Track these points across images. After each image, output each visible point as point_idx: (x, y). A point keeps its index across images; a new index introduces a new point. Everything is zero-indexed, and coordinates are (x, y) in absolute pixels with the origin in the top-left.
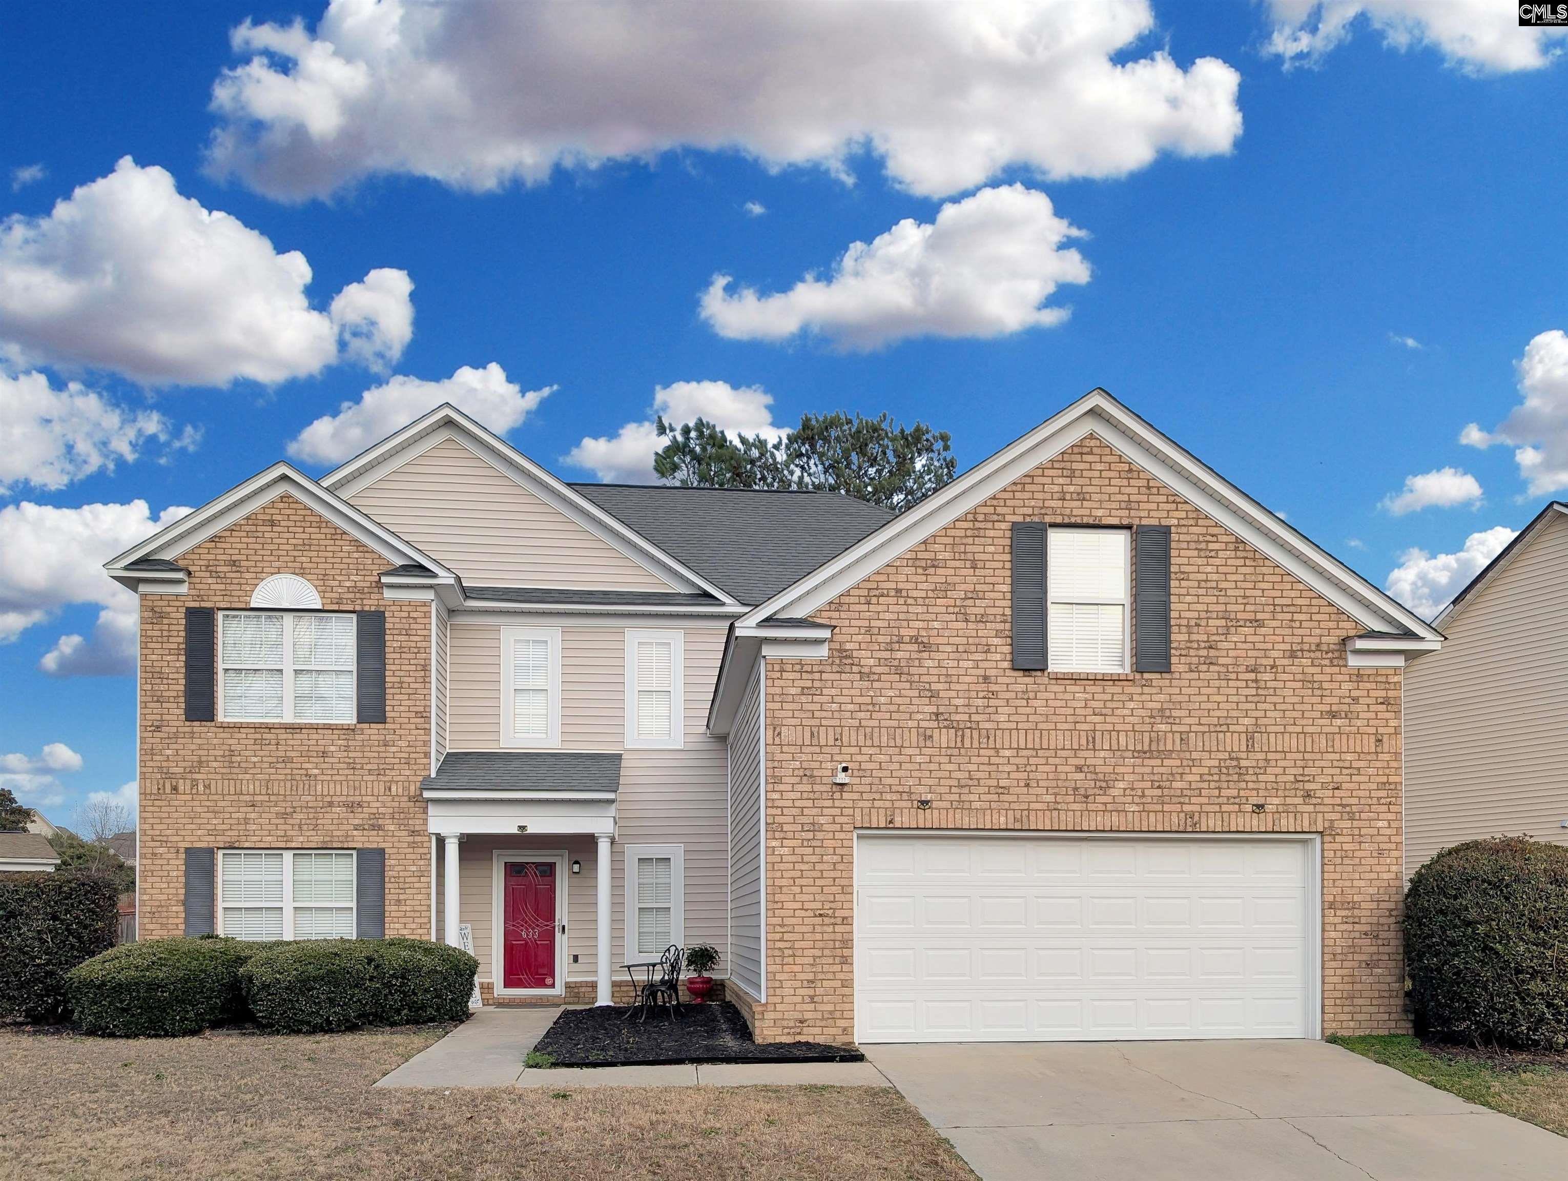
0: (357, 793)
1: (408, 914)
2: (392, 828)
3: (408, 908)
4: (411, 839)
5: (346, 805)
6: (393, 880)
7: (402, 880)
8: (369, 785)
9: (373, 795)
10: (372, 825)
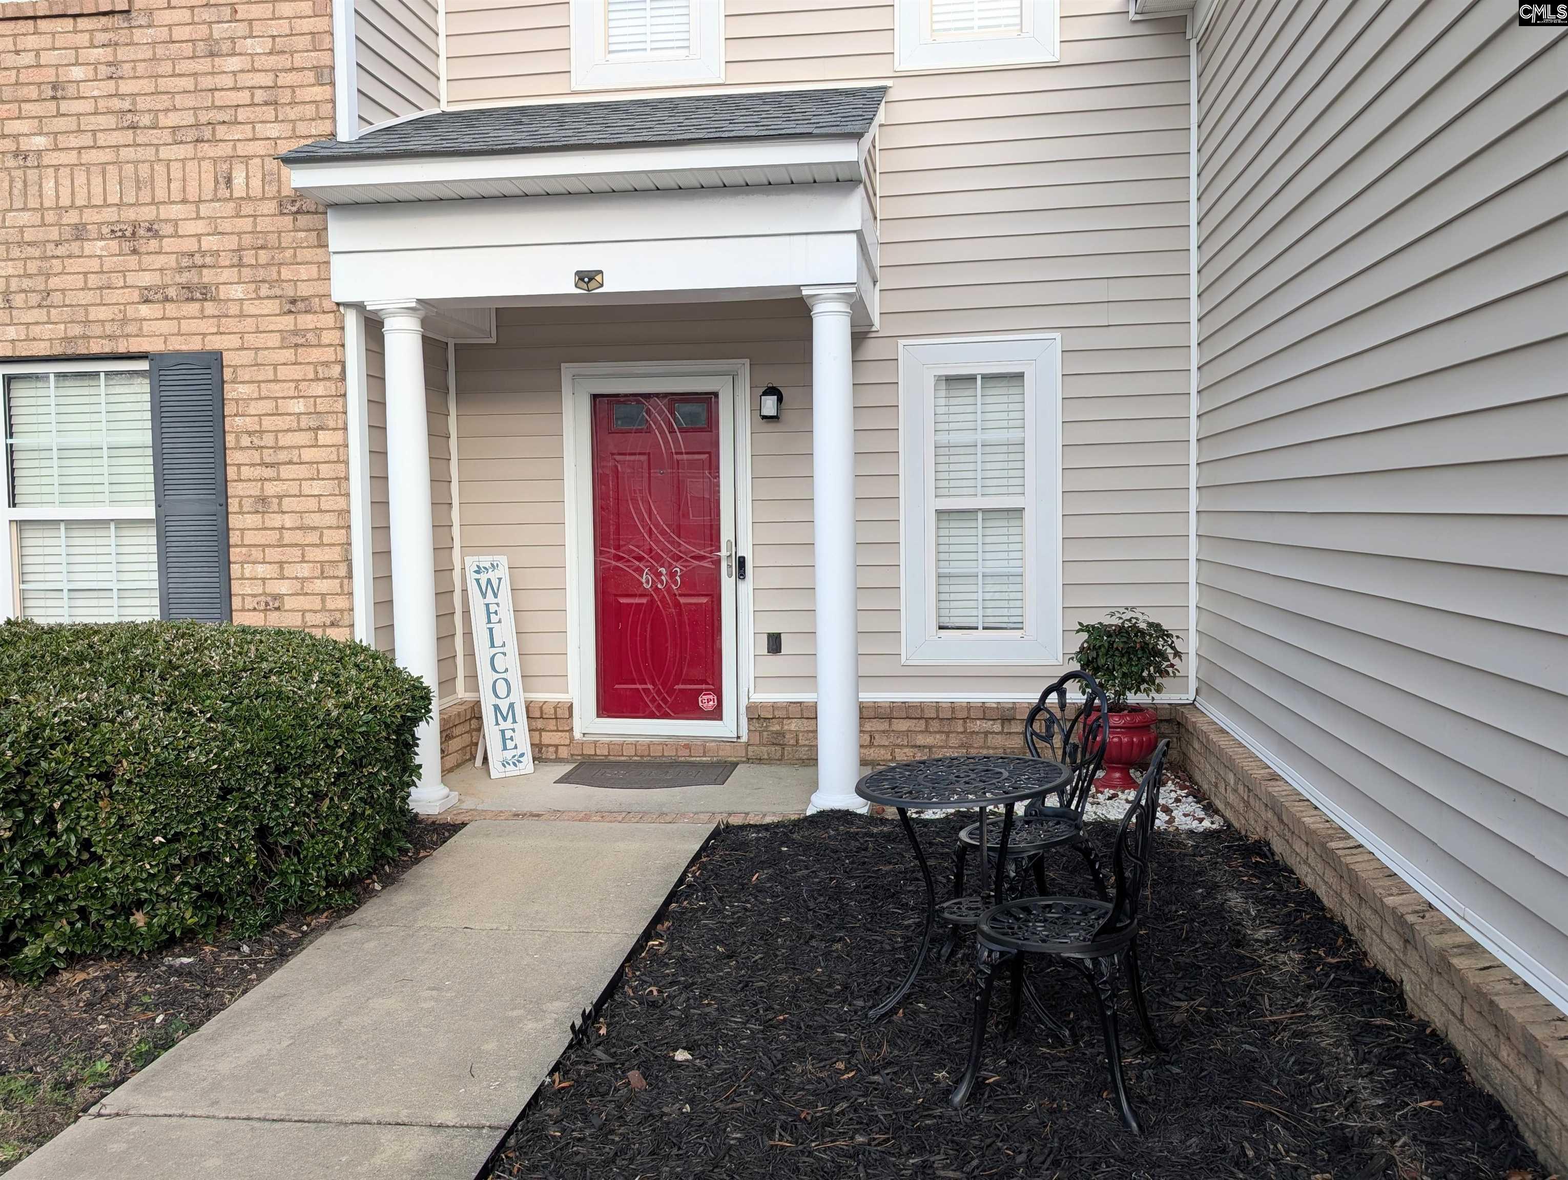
0: (145, 196)
1: (288, 537)
2: (237, 292)
3: (289, 521)
4: (287, 322)
5: (118, 234)
6: (245, 441)
7: (268, 440)
8: (176, 173)
9: (184, 201)
10: (187, 287)
